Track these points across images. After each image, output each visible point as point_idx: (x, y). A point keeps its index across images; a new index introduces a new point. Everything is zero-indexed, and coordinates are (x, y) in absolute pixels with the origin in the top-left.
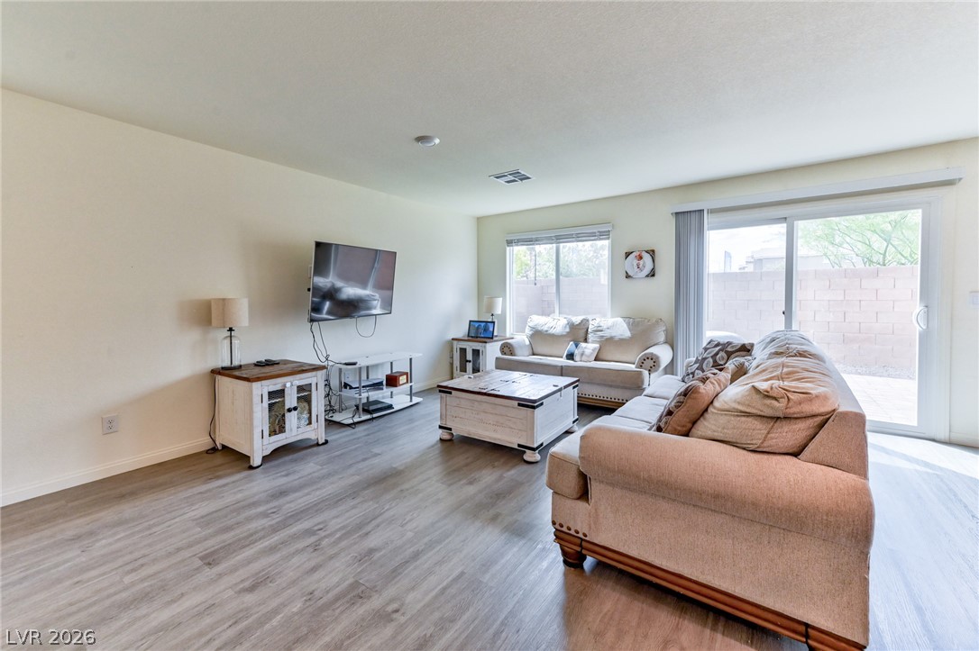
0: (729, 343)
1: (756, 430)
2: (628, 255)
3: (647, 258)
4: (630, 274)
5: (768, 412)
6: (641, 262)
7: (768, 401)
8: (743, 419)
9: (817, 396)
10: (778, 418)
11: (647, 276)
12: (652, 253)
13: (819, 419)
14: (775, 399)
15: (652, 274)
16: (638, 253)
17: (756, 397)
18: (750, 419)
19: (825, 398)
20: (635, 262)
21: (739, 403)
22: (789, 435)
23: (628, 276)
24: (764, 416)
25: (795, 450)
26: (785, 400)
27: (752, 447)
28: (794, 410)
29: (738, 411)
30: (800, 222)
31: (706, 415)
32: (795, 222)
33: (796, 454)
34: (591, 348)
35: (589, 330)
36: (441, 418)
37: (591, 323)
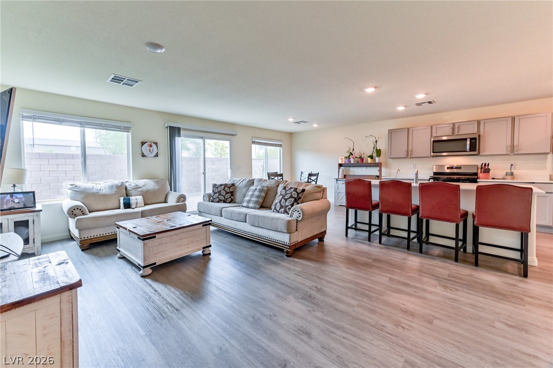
2: (143, 143)
3: (154, 146)
4: (145, 154)
6: (151, 148)
11: (155, 156)
12: (156, 144)
15: (157, 155)
16: (149, 143)
20: (148, 148)
23: (143, 156)
34: (140, 198)
35: (128, 188)
36: (145, 260)
37: (127, 184)
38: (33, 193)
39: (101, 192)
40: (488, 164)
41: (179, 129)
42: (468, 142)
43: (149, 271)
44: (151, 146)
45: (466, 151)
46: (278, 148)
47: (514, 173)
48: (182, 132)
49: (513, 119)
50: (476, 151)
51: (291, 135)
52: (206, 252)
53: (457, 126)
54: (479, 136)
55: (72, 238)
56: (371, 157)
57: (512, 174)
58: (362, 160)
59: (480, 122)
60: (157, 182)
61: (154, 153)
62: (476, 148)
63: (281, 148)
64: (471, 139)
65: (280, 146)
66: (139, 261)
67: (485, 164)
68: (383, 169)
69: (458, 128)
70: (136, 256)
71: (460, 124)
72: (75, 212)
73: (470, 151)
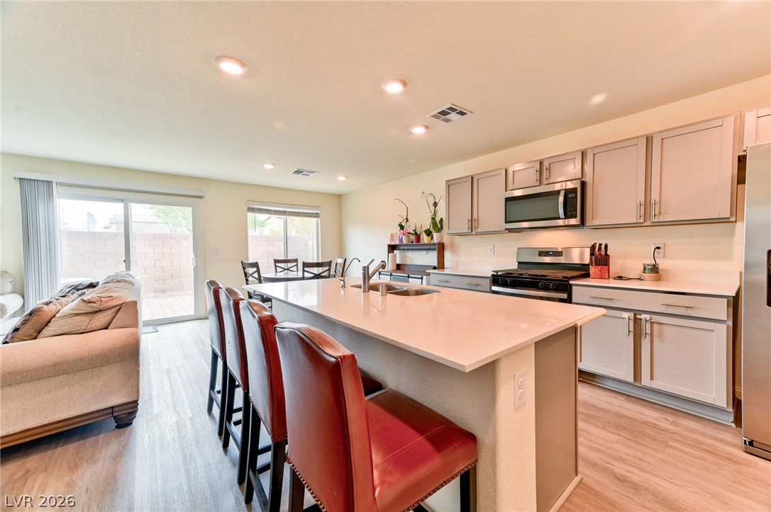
0: (80, 284)
1: (83, 322)
5: (90, 310)
7: (90, 305)
8: (75, 318)
9: (116, 297)
10: (97, 312)
13: (117, 308)
14: (94, 302)
17: (82, 304)
18: (79, 317)
19: (121, 297)
21: (72, 310)
22: (102, 319)
24: (87, 313)
25: (106, 326)
26: (99, 302)
27: (81, 331)
28: (105, 305)
29: (71, 314)
30: (132, 204)
31: (49, 324)
32: (129, 204)
33: (106, 328)
40: (606, 246)
42: (561, 199)
45: (559, 218)
46: (314, 220)
47: (660, 267)
49: (649, 140)
50: (575, 217)
51: (339, 197)
53: (546, 165)
54: (583, 184)
56: (429, 233)
57: (655, 269)
58: (418, 238)
59: (586, 152)
62: (576, 211)
63: (319, 220)
64: (567, 192)
65: (317, 215)
67: (601, 245)
68: (447, 255)
69: (549, 169)
71: (551, 161)
73: (567, 217)
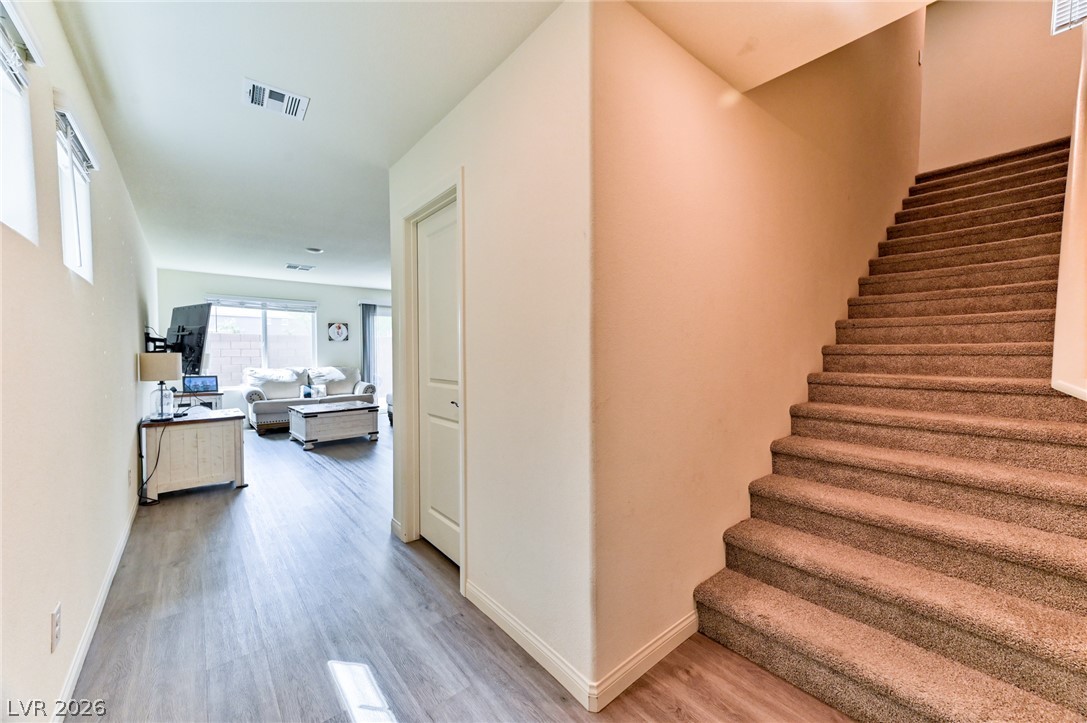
2: (330, 325)
3: (343, 328)
4: (332, 338)
6: (340, 331)
11: (344, 340)
12: (346, 325)
15: (347, 339)
16: (338, 325)
20: (336, 330)
23: (330, 339)
34: (322, 388)
35: (311, 376)
36: (307, 435)
37: (310, 372)
38: (216, 377)
39: (281, 379)
41: (375, 306)
43: (310, 446)
44: (340, 328)
48: (378, 309)
52: (373, 438)
55: (252, 427)
60: (344, 371)
61: (344, 336)
66: (302, 438)
70: (300, 433)
72: (254, 397)
